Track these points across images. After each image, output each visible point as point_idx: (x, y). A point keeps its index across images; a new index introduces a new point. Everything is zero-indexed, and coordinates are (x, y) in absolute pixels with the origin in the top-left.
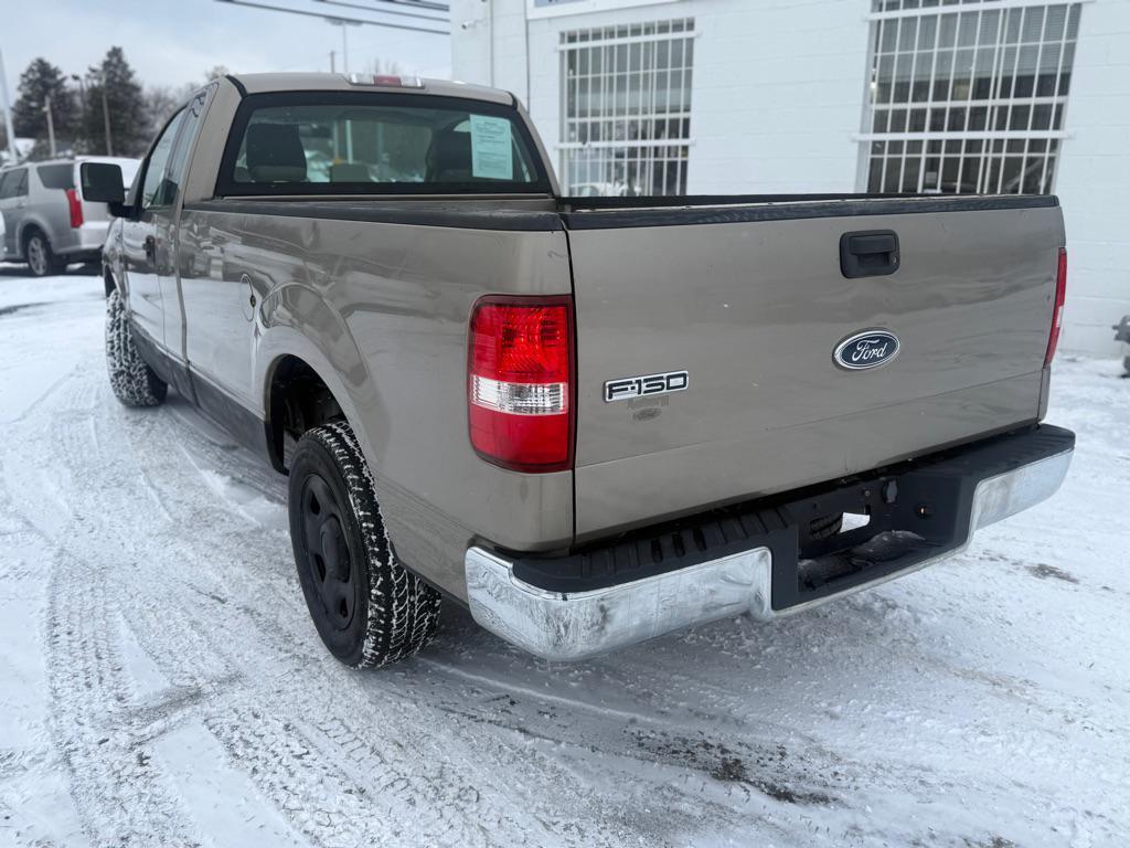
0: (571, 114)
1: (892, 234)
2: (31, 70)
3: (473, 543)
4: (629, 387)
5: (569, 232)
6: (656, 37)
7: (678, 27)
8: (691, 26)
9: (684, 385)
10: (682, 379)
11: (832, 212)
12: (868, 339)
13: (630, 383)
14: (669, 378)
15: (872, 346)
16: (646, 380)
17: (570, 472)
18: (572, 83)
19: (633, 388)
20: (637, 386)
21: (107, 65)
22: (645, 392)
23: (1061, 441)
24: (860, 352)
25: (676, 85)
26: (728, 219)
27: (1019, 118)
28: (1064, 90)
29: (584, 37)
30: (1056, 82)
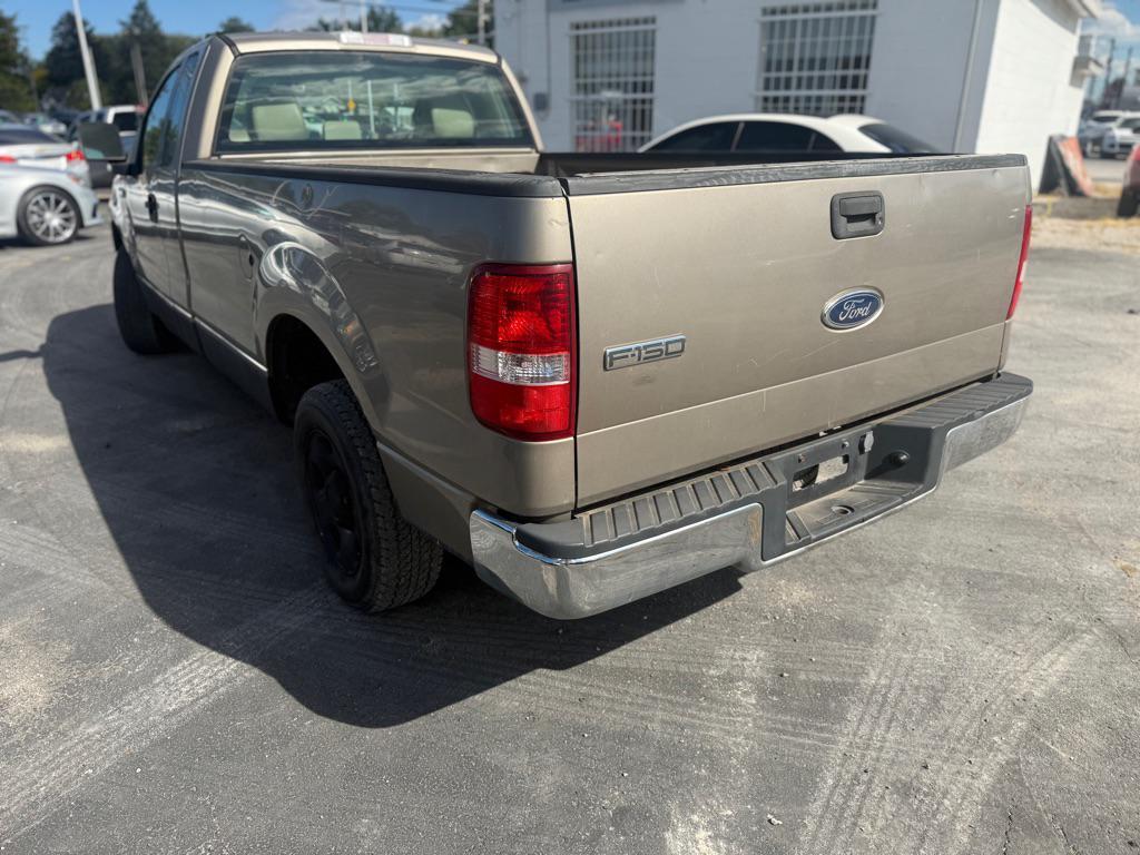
0: (578, 76)
1: (878, 195)
2: (61, 23)
3: (475, 507)
4: (629, 354)
5: (570, 198)
6: (633, 28)
7: (646, 21)
8: (653, 21)
9: (682, 350)
10: (680, 344)
11: (822, 174)
12: (854, 299)
13: (629, 350)
14: (667, 343)
15: (858, 306)
16: (645, 347)
17: (572, 438)
18: (578, 58)
19: (633, 355)
20: (637, 353)
21: (134, 17)
22: (645, 359)
23: (1023, 387)
24: (846, 311)
25: (645, 58)
26: (725, 182)
27: (843, 83)
28: (867, 66)
29: (586, 26)
30: (862, 62)
